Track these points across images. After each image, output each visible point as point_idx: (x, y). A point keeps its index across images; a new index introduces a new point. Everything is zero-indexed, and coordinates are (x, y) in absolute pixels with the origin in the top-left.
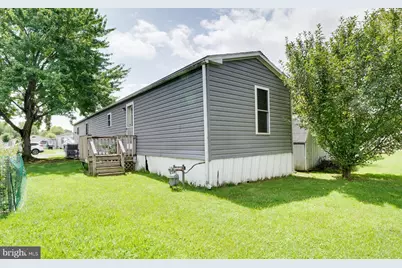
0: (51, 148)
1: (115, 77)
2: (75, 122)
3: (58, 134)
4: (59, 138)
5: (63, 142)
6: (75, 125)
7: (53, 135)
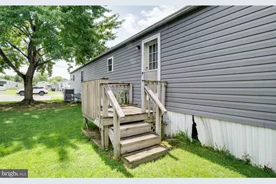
0: (53, 90)
1: (110, 26)
2: (71, 70)
3: (59, 81)
4: (59, 83)
5: (62, 86)
6: (72, 73)
7: (56, 81)
